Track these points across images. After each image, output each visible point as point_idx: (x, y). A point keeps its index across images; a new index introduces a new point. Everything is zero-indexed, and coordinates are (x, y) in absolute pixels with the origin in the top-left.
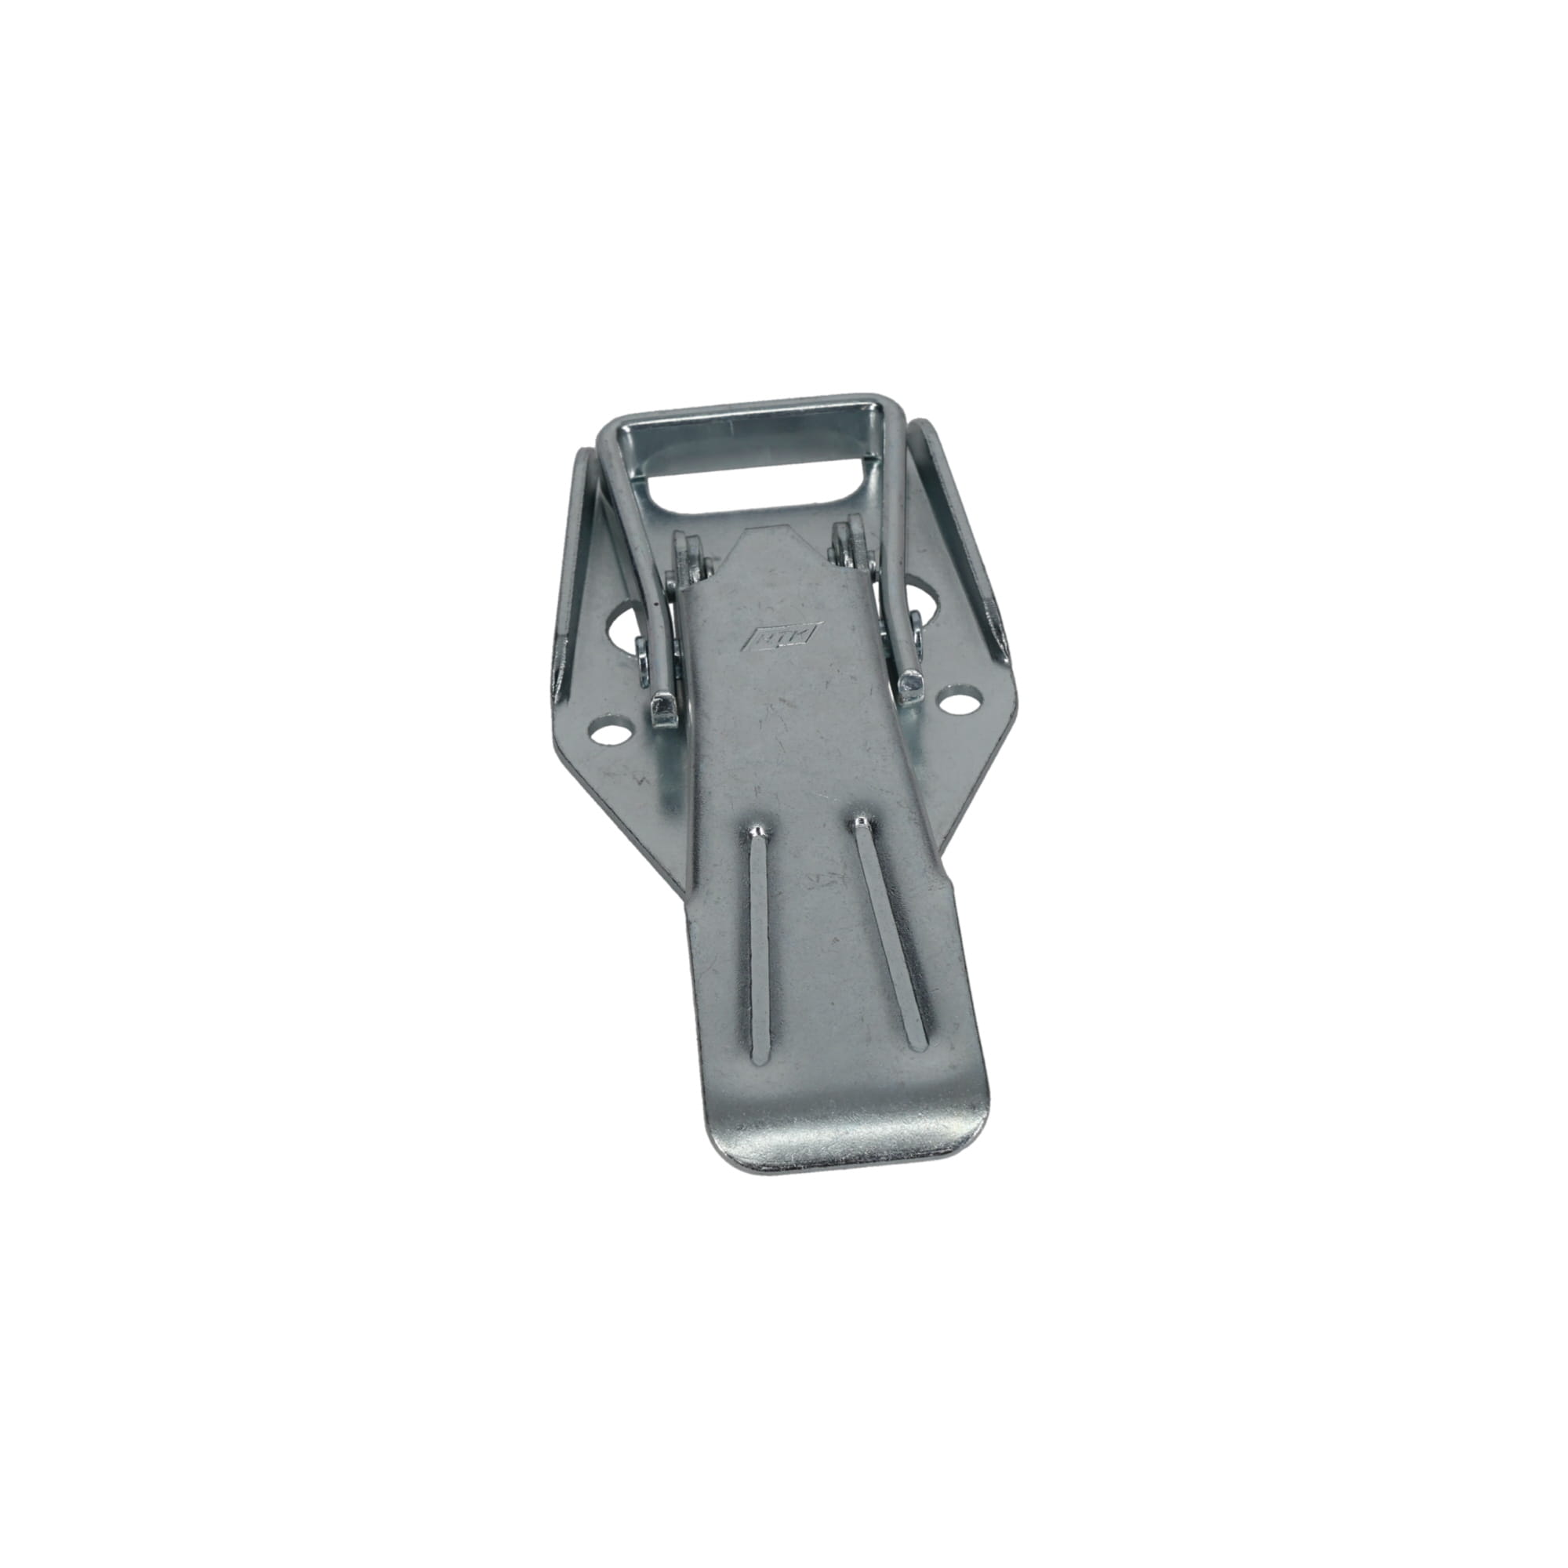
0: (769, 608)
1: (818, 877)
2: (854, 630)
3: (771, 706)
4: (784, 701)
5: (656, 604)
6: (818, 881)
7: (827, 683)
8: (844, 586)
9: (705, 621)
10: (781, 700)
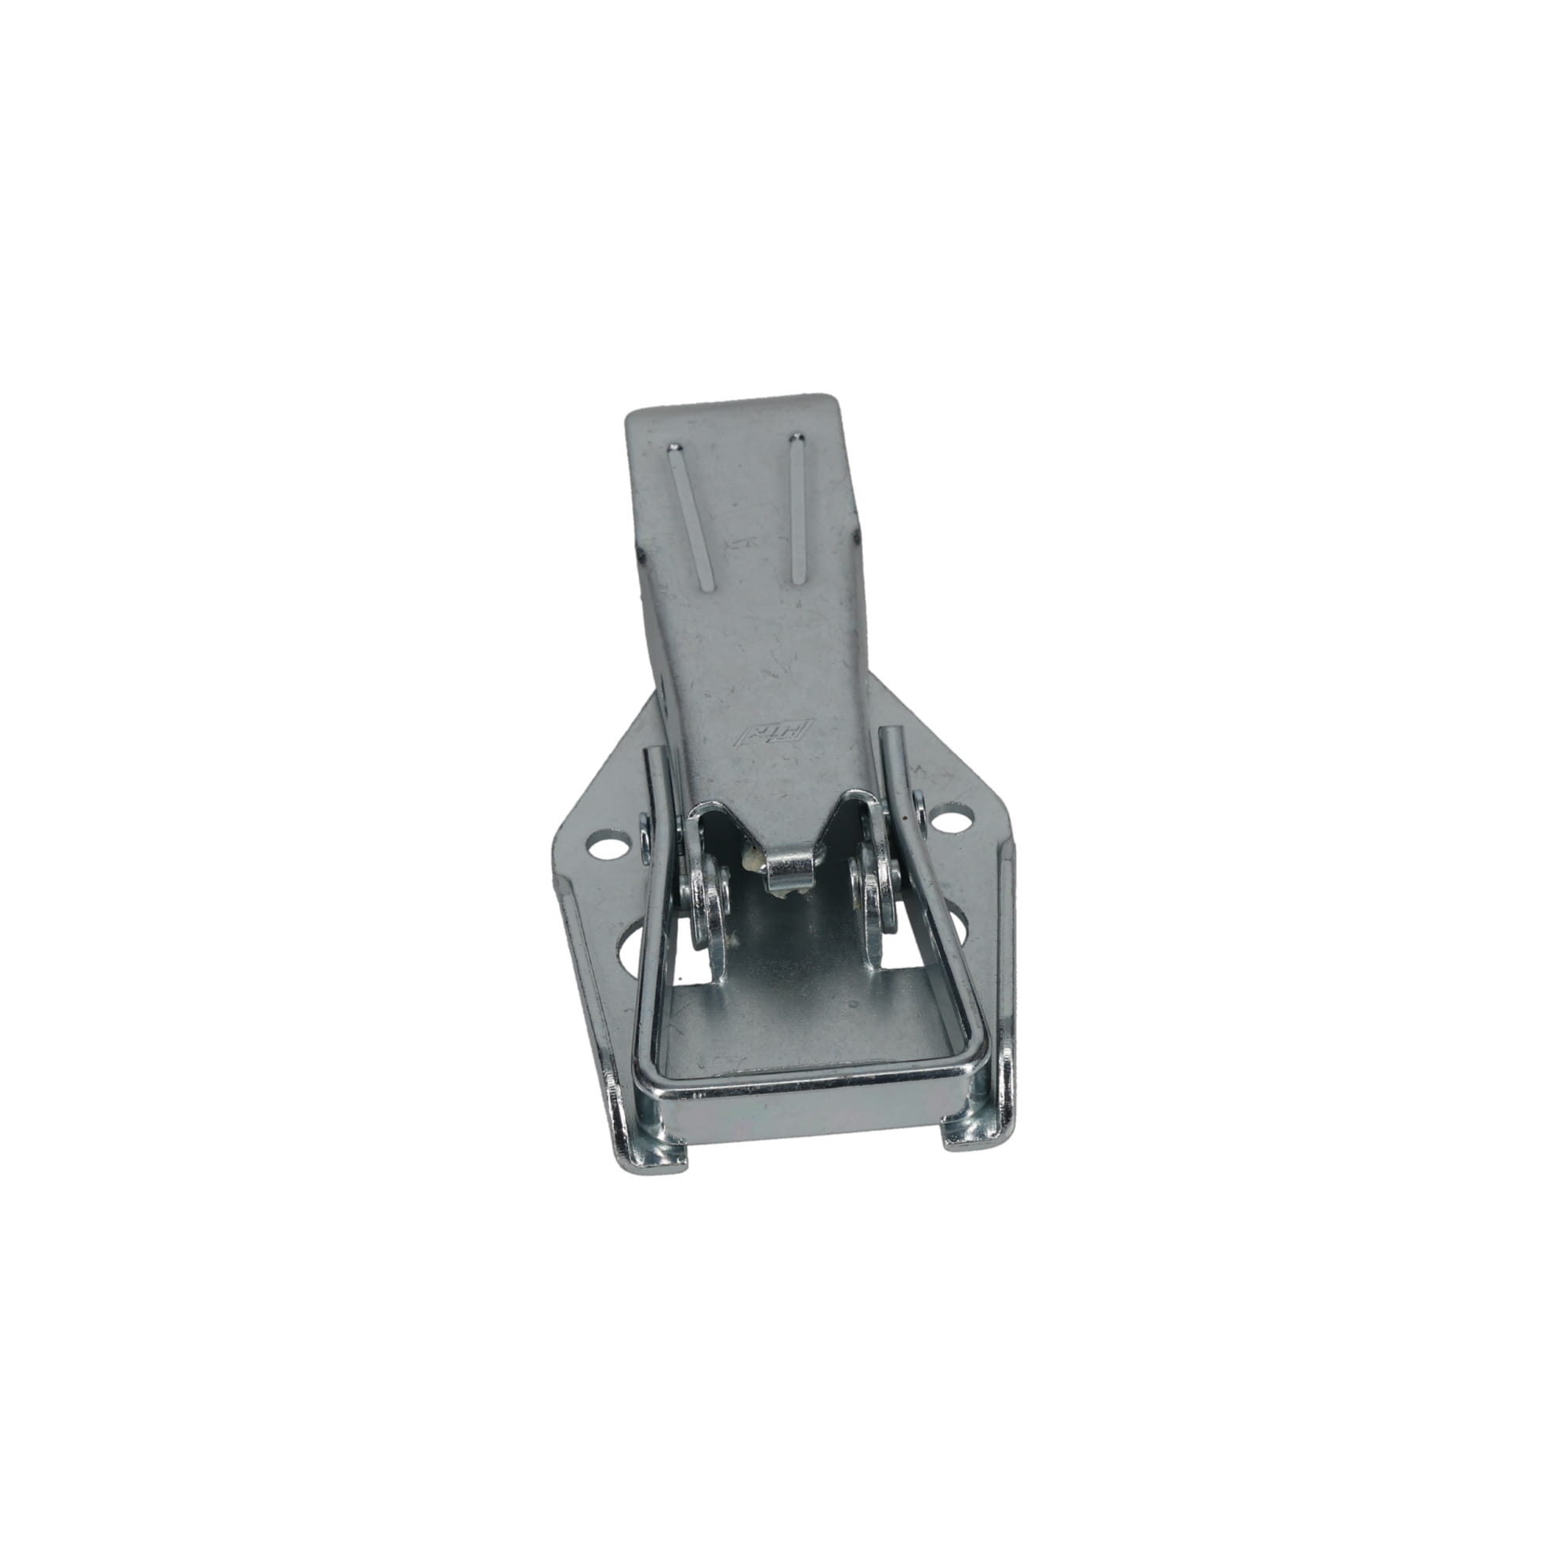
0: (788, 759)
1: (748, 546)
2: (705, 739)
3: (786, 672)
4: (773, 675)
5: (905, 818)
6: (748, 543)
7: (732, 691)
8: (712, 781)
9: (851, 749)
10: (777, 677)
